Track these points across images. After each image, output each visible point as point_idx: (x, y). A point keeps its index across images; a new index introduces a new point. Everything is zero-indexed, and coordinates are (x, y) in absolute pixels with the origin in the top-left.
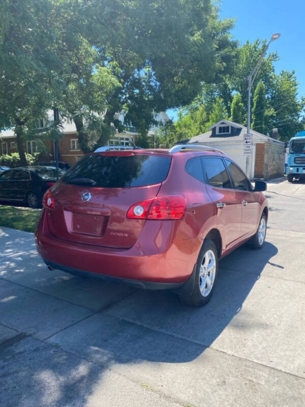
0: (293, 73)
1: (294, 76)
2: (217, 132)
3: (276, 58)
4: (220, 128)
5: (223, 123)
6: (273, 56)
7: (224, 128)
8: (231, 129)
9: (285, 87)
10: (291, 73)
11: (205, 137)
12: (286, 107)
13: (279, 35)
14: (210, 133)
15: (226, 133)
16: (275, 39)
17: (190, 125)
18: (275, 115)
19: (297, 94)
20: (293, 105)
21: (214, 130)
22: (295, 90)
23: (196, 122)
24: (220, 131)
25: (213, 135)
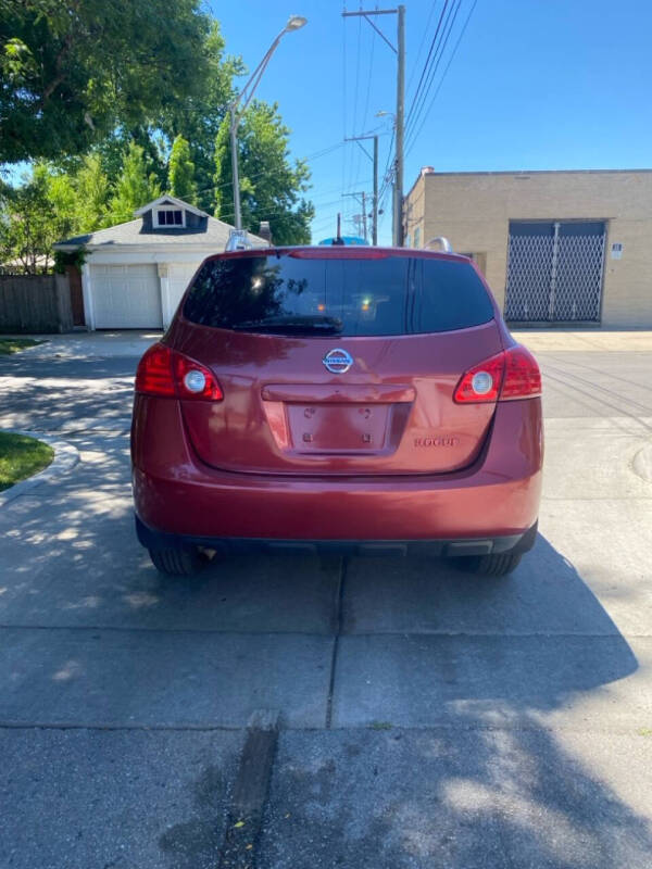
0: (276, 108)
1: (276, 114)
2: (156, 224)
3: (241, 69)
4: (161, 214)
5: (167, 203)
6: (235, 64)
7: (170, 213)
8: (187, 216)
9: (266, 136)
10: (271, 107)
11: (128, 232)
12: (272, 179)
13: (304, 21)
14: (139, 223)
15: (174, 226)
16: (295, 27)
17: (72, 202)
18: (252, 192)
19: (288, 153)
20: (282, 174)
21: (147, 216)
22: (283, 144)
23: (85, 194)
24: (161, 221)
25: (147, 229)
